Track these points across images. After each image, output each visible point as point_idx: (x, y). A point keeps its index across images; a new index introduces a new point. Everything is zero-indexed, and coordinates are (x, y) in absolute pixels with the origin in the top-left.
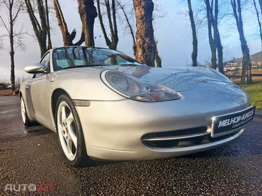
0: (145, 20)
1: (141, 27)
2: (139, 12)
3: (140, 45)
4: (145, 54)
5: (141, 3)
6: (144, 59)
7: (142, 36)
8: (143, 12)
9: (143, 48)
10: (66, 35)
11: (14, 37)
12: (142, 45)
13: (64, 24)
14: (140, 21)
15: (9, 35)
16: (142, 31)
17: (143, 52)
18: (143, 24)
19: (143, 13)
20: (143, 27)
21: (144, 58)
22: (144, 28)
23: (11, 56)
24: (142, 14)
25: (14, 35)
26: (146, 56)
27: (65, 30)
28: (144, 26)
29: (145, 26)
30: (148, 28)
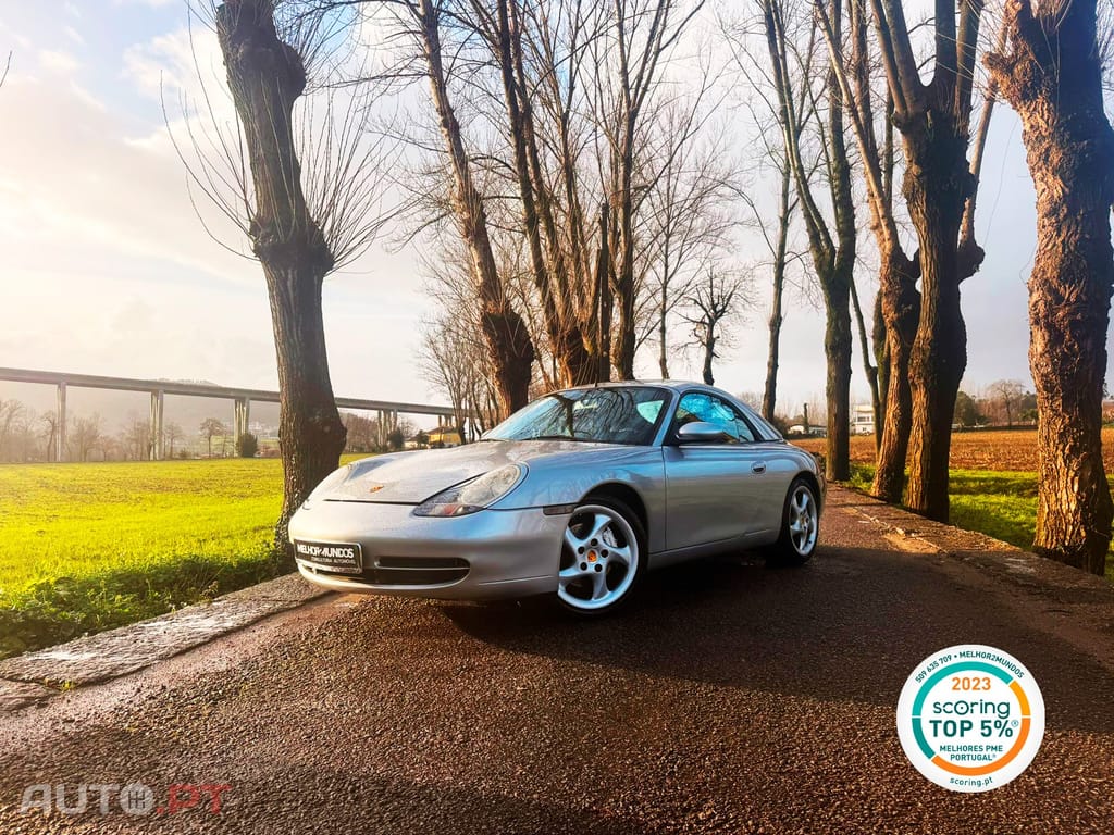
0: (1065, 216)
1: (1049, 247)
2: (1044, 191)
3: (1037, 314)
4: (1063, 352)
5: (1047, 156)
6: (1054, 371)
7: (1046, 280)
8: (1059, 188)
9: (1050, 327)
10: (890, 263)
11: (786, 267)
12: (1046, 317)
13: (887, 225)
14: (1046, 224)
15: (773, 261)
16: (1049, 261)
17: (1049, 341)
18: (1058, 235)
19: (1058, 192)
20: (1055, 245)
21: (1054, 364)
22: (1060, 249)
23: (772, 331)
24: (1053, 196)
25: (786, 258)
26: (1065, 358)
27: (888, 245)
28: (1060, 240)
29: (1063, 242)
30: (1075, 248)
